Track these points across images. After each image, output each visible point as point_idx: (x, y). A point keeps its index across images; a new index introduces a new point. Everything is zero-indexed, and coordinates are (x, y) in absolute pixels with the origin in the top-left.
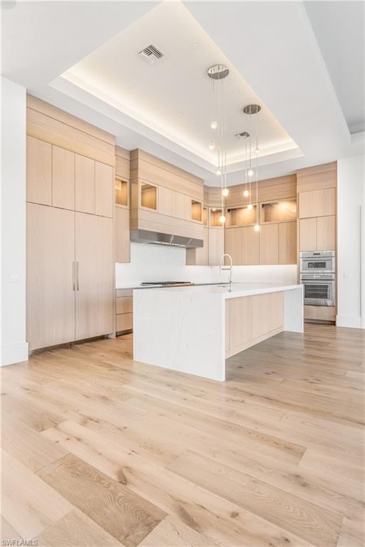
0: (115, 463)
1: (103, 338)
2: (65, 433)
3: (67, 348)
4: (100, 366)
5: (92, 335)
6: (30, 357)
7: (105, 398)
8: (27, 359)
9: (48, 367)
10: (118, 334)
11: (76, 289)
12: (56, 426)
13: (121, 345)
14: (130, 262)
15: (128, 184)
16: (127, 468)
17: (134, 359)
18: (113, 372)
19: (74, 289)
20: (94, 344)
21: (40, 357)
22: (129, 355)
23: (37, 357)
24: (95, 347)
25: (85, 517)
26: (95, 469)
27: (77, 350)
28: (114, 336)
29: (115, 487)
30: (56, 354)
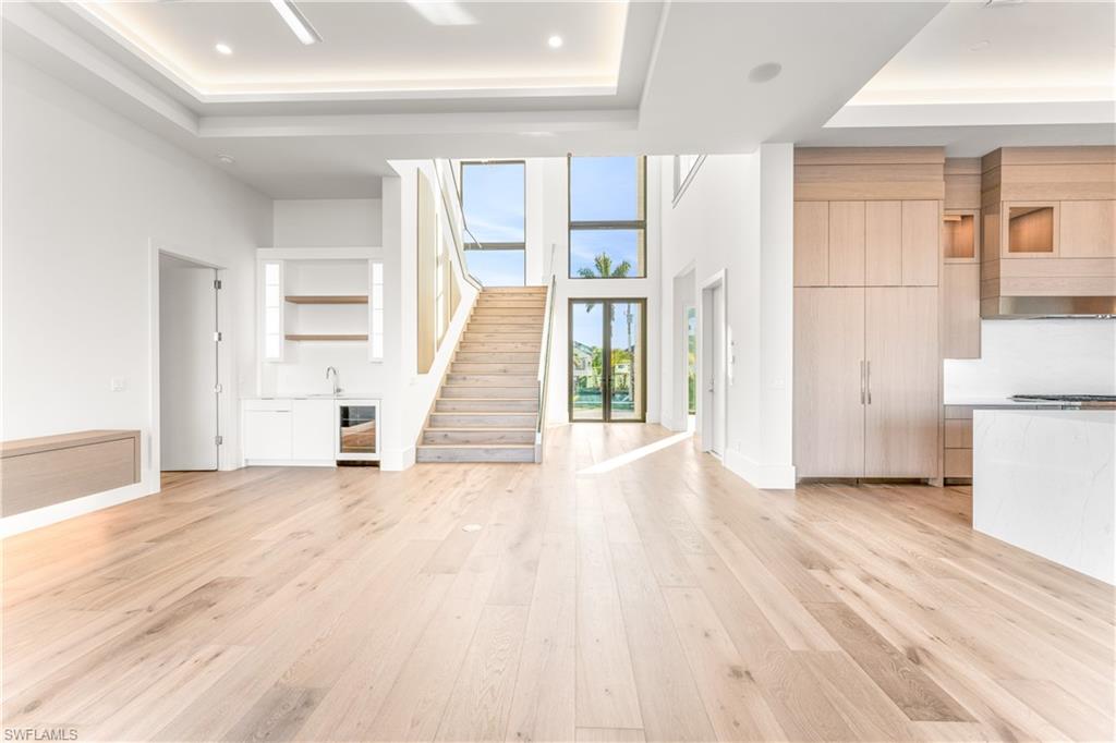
0: (904, 637)
1: (916, 482)
2: (838, 581)
3: (852, 485)
4: (906, 521)
5: (895, 473)
6: (797, 485)
7: (903, 564)
8: (793, 487)
9: (821, 503)
10: (949, 482)
11: (867, 401)
12: (827, 570)
13: (953, 499)
14: (980, 357)
15: (976, 219)
16: (924, 650)
17: (974, 527)
18: (928, 536)
19: (863, 402)
20: (898, 488)
21: (812, 489)
22: (966, 519)
23: (806, 487)
24: (901, 494)
25: (856, 665)
26: (874, 631)
27: (867, 490)
28: (940, 483)
29: (901, 659)
30: (834, 489)
